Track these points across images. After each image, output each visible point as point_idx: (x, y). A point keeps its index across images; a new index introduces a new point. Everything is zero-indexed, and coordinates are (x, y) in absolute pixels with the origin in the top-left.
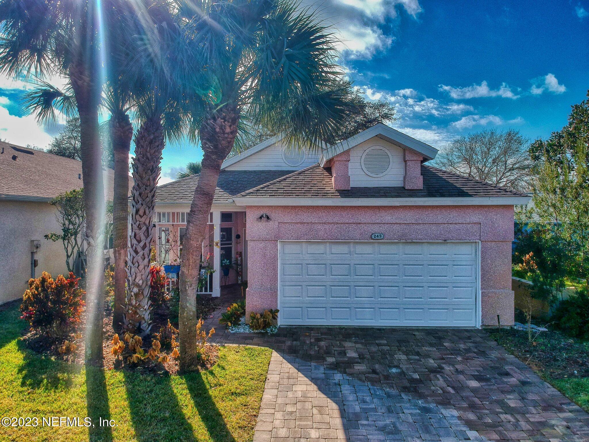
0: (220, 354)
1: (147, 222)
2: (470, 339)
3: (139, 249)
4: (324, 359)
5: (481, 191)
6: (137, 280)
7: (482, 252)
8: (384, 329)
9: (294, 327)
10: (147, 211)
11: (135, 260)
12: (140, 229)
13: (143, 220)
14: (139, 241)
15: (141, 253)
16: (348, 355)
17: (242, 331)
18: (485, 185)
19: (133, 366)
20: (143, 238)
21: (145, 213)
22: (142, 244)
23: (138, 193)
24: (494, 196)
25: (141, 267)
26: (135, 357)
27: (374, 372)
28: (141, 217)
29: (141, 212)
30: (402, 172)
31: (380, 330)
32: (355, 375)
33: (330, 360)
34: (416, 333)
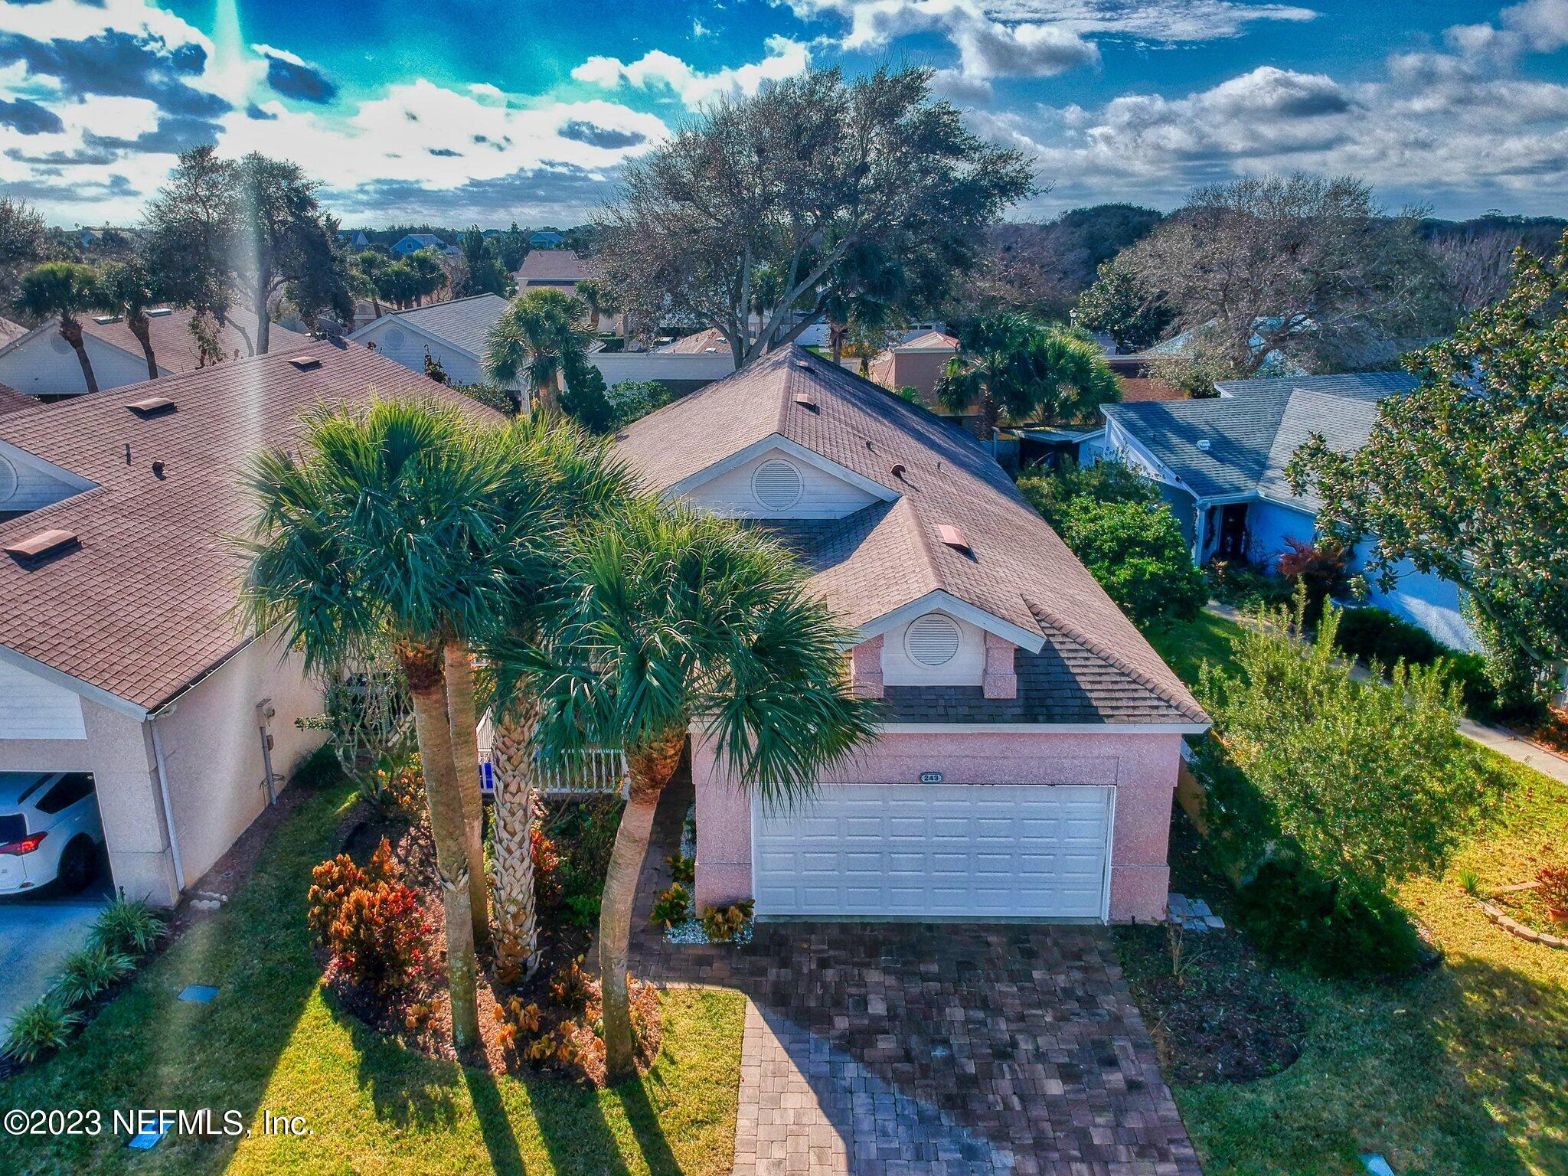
0: (662, 1017)
1: (524, 802)
2: (1080, 959)
3: (513, 846)
4: (830, 1022)
5: (1124, 703)
6: (514, 894)
7: (1118, 804)
8: (938, 926)
9: (782, 921)
10: (523, 785)
11: (508, 864)
12: (513, 814)
13: (517, 799)
14: (513, 834)
15: (517, 854)
16: (870, 1011)
17: (690, 938)
18: (1134, 682)
19: (536, 1065)
20: (518, 827)
21: (519, 790)
22: (517, 838)
23: (505, 757)
24: (1144, 719)
25: (519, 875)
26: (535, 1049)
27: (908, 1057)
28: (514, 795)
29: (513, 788)
30: (981, 659)
31: (930, 927)
32: (877, 1066)
33: (842, 1023)
34: (992, 939)
